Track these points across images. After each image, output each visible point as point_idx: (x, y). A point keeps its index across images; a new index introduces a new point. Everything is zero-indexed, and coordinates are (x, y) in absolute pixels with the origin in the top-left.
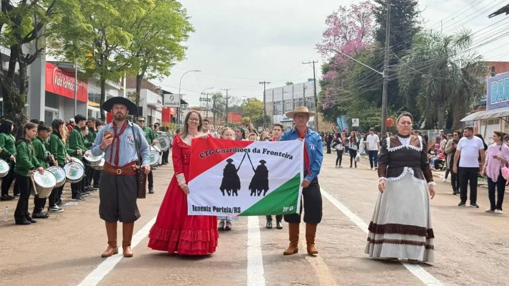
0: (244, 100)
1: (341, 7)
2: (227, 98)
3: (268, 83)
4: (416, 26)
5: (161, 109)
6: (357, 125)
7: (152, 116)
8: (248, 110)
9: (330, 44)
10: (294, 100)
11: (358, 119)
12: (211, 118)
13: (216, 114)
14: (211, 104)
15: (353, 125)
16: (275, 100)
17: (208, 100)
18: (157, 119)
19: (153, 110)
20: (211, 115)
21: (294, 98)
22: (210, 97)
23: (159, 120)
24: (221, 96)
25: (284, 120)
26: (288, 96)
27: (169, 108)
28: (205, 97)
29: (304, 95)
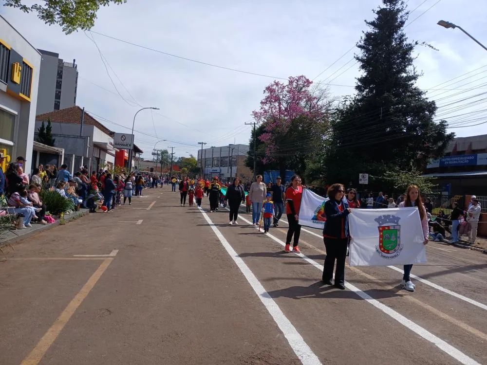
0: (179, 158)
1: (275, 82)
2: (172, 154)
3: (205, 143)
4: (404, 75)
5: (114, 153)
6: (366, 182)
7: (101, 158)
8: (186, 163)
9: (265, 111)
10: (222, 158)
11: (368, 174)
12: (159, 167)
13: (163, 165)
14: (160, 157)
15: (360, 182)
16: (207, 157)
17: (158, 155)
18: (108, 162)
19: (101, 151)
20: (159, 165)
21: (221, 156)
22: (159, 152)
23: (111, 164)
24: (167, 153)
25: (213, 171)
26: (217, 155)
27: (122, 152)
28: (156, 152)
29: (229, 153)
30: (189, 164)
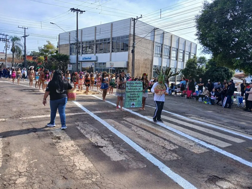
2: (25, 37)
3: (82, 12)
10: (97, 41)
21: (97, 39)
22: (8, 38)
25: (84, 60)
28: (4, 37)
29: (112, 35)
30: (47, 51)
